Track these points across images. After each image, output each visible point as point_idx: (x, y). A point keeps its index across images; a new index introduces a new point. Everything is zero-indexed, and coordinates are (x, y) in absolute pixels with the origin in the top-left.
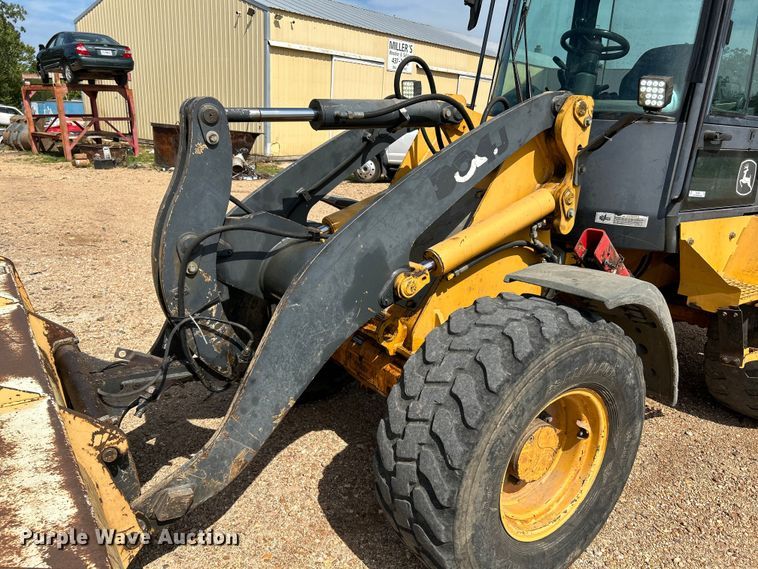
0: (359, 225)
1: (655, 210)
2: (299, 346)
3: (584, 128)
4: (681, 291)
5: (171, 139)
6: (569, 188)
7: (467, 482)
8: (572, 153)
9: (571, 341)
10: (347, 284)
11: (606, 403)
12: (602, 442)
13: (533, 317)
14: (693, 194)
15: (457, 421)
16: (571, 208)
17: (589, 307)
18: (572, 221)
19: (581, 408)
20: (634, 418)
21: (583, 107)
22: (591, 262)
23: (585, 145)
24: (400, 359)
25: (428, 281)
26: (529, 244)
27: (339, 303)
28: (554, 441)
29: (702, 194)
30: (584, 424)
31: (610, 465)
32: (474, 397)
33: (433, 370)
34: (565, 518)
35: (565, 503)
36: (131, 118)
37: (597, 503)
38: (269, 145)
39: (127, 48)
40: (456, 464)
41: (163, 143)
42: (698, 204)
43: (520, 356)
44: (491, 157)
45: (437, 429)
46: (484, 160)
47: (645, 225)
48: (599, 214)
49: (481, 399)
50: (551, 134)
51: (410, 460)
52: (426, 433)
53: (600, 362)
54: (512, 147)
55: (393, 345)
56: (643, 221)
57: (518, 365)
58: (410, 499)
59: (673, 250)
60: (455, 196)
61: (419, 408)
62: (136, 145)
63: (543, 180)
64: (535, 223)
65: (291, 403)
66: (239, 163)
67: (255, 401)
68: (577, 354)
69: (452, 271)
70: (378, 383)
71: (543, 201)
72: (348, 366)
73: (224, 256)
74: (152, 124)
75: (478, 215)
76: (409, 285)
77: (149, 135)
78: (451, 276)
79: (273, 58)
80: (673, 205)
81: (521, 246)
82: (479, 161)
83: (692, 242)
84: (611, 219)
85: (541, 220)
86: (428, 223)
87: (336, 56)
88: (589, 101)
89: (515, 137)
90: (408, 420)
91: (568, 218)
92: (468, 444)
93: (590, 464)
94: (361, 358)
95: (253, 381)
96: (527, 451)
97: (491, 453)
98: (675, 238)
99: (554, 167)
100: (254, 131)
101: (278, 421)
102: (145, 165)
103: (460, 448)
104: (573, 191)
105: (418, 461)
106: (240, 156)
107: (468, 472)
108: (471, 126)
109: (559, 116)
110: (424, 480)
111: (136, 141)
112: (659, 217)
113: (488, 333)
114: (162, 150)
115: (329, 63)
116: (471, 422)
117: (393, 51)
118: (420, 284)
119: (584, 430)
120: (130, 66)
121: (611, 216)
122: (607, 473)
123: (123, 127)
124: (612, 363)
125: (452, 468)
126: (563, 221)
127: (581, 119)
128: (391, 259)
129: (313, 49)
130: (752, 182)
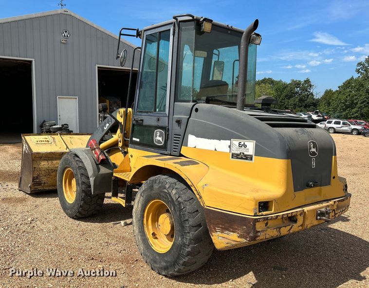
3: (121, 117)
14: (134, 139)
16: (119, 139)
21: (119, 112)
29: (138, 140)
42: (136, 143)
46: (108, 125)
54: (113, 122)
83: (131, 156)
88: (122, 110)
104: (120, 134)
130: (163, 140)
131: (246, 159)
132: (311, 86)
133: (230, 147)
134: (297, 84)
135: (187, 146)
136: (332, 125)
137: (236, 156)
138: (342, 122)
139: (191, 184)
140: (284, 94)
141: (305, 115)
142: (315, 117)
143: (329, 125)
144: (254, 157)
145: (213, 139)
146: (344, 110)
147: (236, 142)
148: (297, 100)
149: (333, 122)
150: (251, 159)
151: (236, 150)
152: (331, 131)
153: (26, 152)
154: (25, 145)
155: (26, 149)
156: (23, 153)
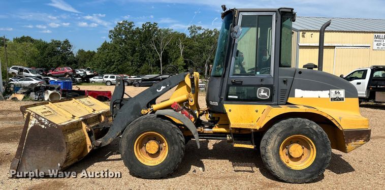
10: (132, 110)
14: (230, 97)
18: (193, 102)
25: (148, 111)
29: (236, 97)
42: (233, 100)
46: (165, 87)
48: (210, 102)
56: (217, 104)
60: (158, 95)
71: (183, 97)
76: (143, 111)
80: (222, 100)
84: (212, 103)
85: (185, 101)
87: (338, 46)
89: (173, 82)
104: (192, 95)
109: (185, 77)
112: (220, 102)
115: (333, 50)
117: (377, 40)
118: (146, 112)
126: (190, 102)
128: (142, 106)
130: (268, 95)
131: (340, 100)
132: (70, 46)
133: (329, 94)
134: (58, 44)
135: (294, 97)
136: (109, 79)
137: (334, 99)
138: (115, 76)
139: (332, 119)
140: (47, 52)
141: (81, 71)
142: (88, 73)
143: (107, 79)
144: (344, 99)
145: (317, 90)
146: (106, 67)
147: (333, 91)
148: (59, 58)
149: (109, 77)
150: (343, 100)
151: (333, 96)
152: (109, 84)
153: (43, 126)
154: (35, 119)
155: (43, 124)
156: (29, 129)
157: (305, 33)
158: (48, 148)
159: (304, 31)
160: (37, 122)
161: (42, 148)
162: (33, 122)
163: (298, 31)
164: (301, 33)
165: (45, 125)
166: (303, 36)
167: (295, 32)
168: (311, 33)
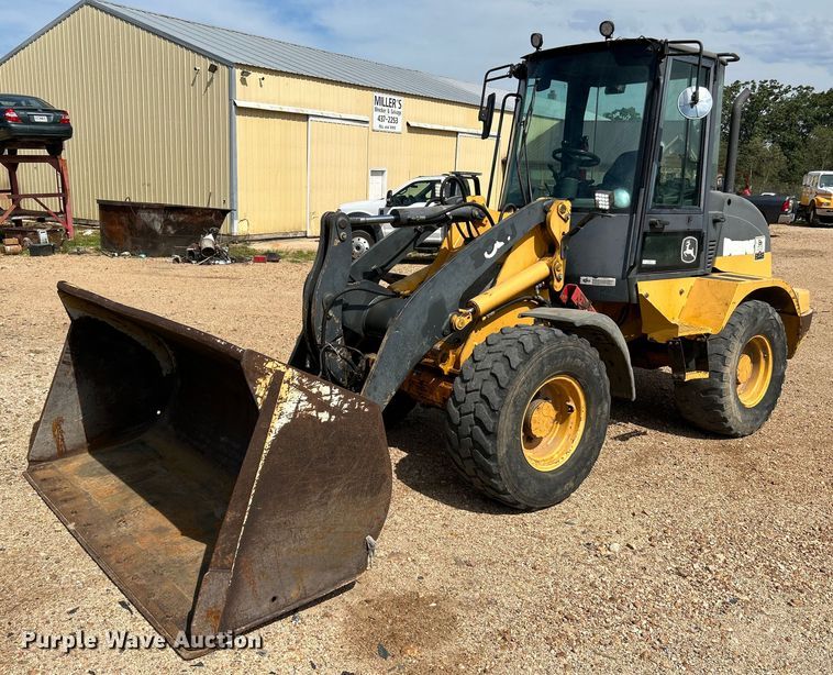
0: (431, 284)
1: (620, 275)
2: (398, 357)
3: (565, 221)
4: (643, 331)
5: (123, 218)
6: (559, 260)
7: (502, 418)
8: (559, 237)
9: (556, 345)
10: (424, 321)
11: (582, 388)
12: (583, 415)
13: (535, 333)
14: (645, 262)
15: (495, 386)
16: (561, 273)
17: (568, 327)
18: (562, 281)
19: (568, 392)
20: (601, 400)
21: (564, 208)
22: (570, 305)
23: (567, 230)
24: (451, 377)
25: (471, 320)
26: (534, 299)
27: (419, 332)
28: (553, 413)
29: (653, 262)
30: (572, 404)
31: (589, 430)
32: (504, 372)
33: (480, 364)
34: (562, 462)
35: (563, 454)
36: (64, 194)
37: (583, 453)
38: (236, 222)
39: (65, 113)
40: (496, 407)
41: (112, 223)
42: (650, 269)
43: (528, 351)
44: (506, 242)
45: (484, 392)
46: (502, 244)
47: (614, 284)
48: (582, 278)
49: (507, 373)
50: (544, 226)
51: (471, 413)
52: (479, 397)
53: (574, 358)
54: (519, 235)
55: (447, 367)
56: (613, 282)
57: (527, 355)
58: (471, 435)
59: (635, 302)
60: (485, 267)
61: (472, 385)
62: (71, 224)
63: (541, 255)
64: (537, 284)
65: (394, 393)
66: (210, 245)
67: (375, 389)
68: (559, 352)
69: (484, 315)
70: (436, 397)
71: (541, 269)
72: (411, 391)
73: (346, 307)
74: (98, 201)
75: (499, 280)
76: (461, 321)
77: (94, 214)
78: (484, 318)
79: (240, 120)
80: (632, 270)
81: (529, 300)
82: (499, 245)
83: (647, 296)
84: (591, 281)
85: (540, 282)
86: (470, 284)
87: (313, 116)
88: (568, 204)
89: (520, 229)
90: (467, 392)
91: (559, 280)
92: (502, 397)
93: (576, 430)
94: (421, 382)
95: (374, 376)
96: (535, 415)
97: (515, 402)
98: (635, 293)
99: (547, 247)
100: (222, 207)
101: (386, 404)
102: (87, 250)
103: (498, 399)
104: (561, 262)
105: (474, 412)
106: (210, 237)
107: (503, 412)
108: (492, 224)
109: (549, 214)
110: (479, 422)
111: (70, 221)
112: (623, 278)
113: (509, 343)
114: (110, 232)
115: (304, 124)
116: (503, 385)
117: (379, 107)
118: (467, 321)
119: (571, 407)
120: (68, 134)
121: (591, 279)
122: (587, 436)
123: (54, 205)
124: (583, 360)
125: (494, 411)
126: (556, 282)
127: (563, 216)
128: (449, 306)
129: (285, 109)
130: (695, 254)
131: (762, 257)
133: (754, 246)
135: (722, 255)
139: (794, 295)
151: (757, 250)
153: (324, 416)
154: (297, 395)
155: (323, 406)
156: (270, 438)
157: (248, 74)
158: (336, 491)
159: (247, 69)
160: (304, 405)
161: (316, 498)
162: (288, 408)
163: (230, 65)
164: (238, 72)
165: (332, 411)
166: (244, 82)
167: (220, 66)
168: (262, 75)
